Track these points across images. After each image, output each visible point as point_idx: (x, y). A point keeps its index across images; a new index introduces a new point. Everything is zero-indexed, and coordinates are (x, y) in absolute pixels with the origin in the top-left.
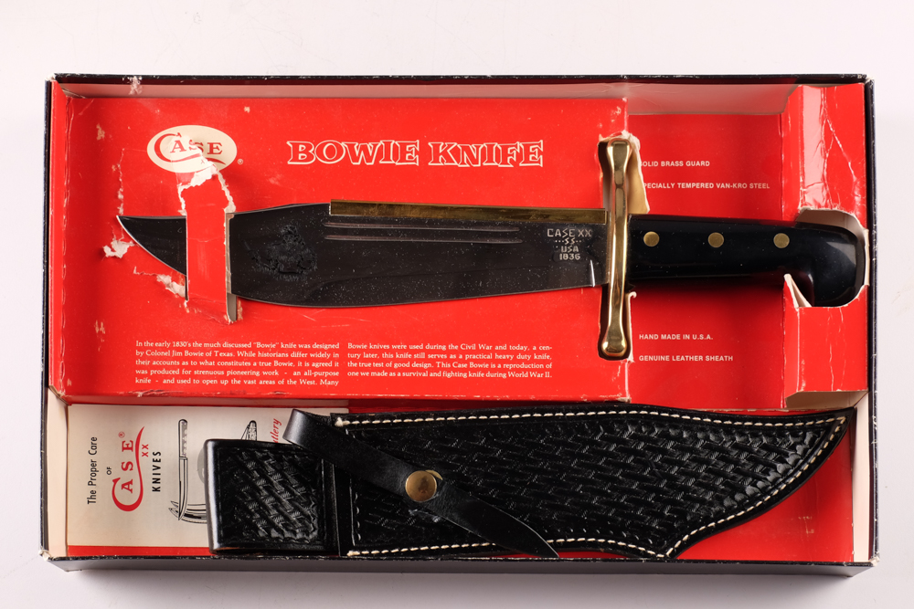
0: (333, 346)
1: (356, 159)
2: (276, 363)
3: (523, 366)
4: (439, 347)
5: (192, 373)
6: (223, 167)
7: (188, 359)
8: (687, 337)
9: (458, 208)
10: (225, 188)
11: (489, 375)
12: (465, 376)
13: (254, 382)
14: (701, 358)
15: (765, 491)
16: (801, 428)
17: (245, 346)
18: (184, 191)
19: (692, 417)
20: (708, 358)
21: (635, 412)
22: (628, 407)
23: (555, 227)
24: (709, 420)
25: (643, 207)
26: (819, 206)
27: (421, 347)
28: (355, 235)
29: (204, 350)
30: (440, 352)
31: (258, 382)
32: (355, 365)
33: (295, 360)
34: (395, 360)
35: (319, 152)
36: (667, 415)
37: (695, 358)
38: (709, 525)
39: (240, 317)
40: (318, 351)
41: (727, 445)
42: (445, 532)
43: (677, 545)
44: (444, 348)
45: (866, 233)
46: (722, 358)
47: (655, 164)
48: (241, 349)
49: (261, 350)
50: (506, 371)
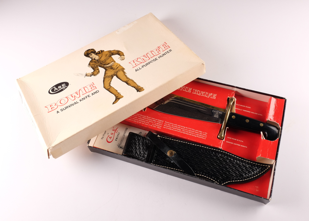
0: (162, 121)
2: (149, 121)
3: (200, 135)
4: (184, 127)
5: (132, 118)
8: (238, 140)
11: (192, 135)
12: (187, 134)
14: (240, 145)
15: (248, 177)
16: (259, 166)
19: (234, 156)
20: (241, 146)
22: (221, 150)
23: (215, 110)
24: (238, 158)
25: (234, 111)
26: (271, 120)
27: (180, 126)
29: (136, 115)
30: (184, 128)
31: (144, 124)
32: (165, 126)
33: (153, 122)
34: (174, 127)
36: (229, 154)
37: (239, 145)
38: (233, 181)
39: (146, 111)
40: (159, 121)
41: (241, 164)
43: (224, 183)
44: (185, 127)
45: (280, 128)
47: (238, 105)
48: (143, 117)
49: (147, 118)
50: (196, 135)
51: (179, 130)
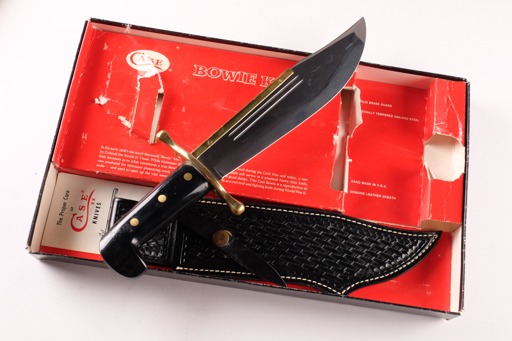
1: (226, 78)
2: (170, 167)
3: (293, 187)
4: (252, 171)
5: (127, 166)
6: (161, 71)
7: (126, 158)
8: (375, 185)
10: (160, 80)
11: (275, 189)
12: (263, 187)
13: (157, 175)
14: (380, 196)
16: (416, 238)
17: (155, 156)
18: (141, 80)
19: (362, 223)
20: (384, 197)
21: (334, 217)
24: (371, 226)
25: (360, 120)
27: (243, 170)
29: (134, 155)
30: (253, 174)
31: (159, 175)
34: (230, 175)
35: (209, 72)
36: (350, 220)
37: (377, 195)
39: (156, 142)
44: (255, 172)
46: (390, 198)
47: (366, 102)
48: (153, 158)
49: (163, 159)
50: (284, 188)
51: (242, 181)
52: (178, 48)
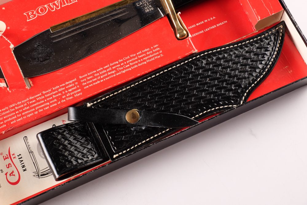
0: (74, 80)
2: (54, 96)
3: (151, 56)
4: (115, 63)
5: (22, 115)
6: (3, 32)
7: (18, 110)
8: (206, 21)
9: (99, 10)
10: (7, 40)
11: (139, 65)
12: (130, 69)
13: (48, 107)
14: (215, 26)
15: (266, 64)
16: (268, 35)
17: (39, 95)
19: (225, 48)
20: (218, 25)
21: (203, 54)
22: (199, 54)
23: (139, 2)
24: (232, 46)
27: (108, 66)
28: (65, 36)
29: (23, 104)
30: (117, 64)
31: (50, 107)
32: (86, 83)
33: (61, 92)
34: (100, 75)
35: (38, 12)
36: (215, 51)
37: (213, 27)
38: (252, 86)
39: (32, 85)
40: (68, 84)
41: (244, 53)
42: (150, 131)
43: (243, 99)
44: (117, 62)
46: (223, 23)
48: (38, 97)
49: (46, 94)
50: (145, 61)
51: (113, 74)
52: (4, 8)
